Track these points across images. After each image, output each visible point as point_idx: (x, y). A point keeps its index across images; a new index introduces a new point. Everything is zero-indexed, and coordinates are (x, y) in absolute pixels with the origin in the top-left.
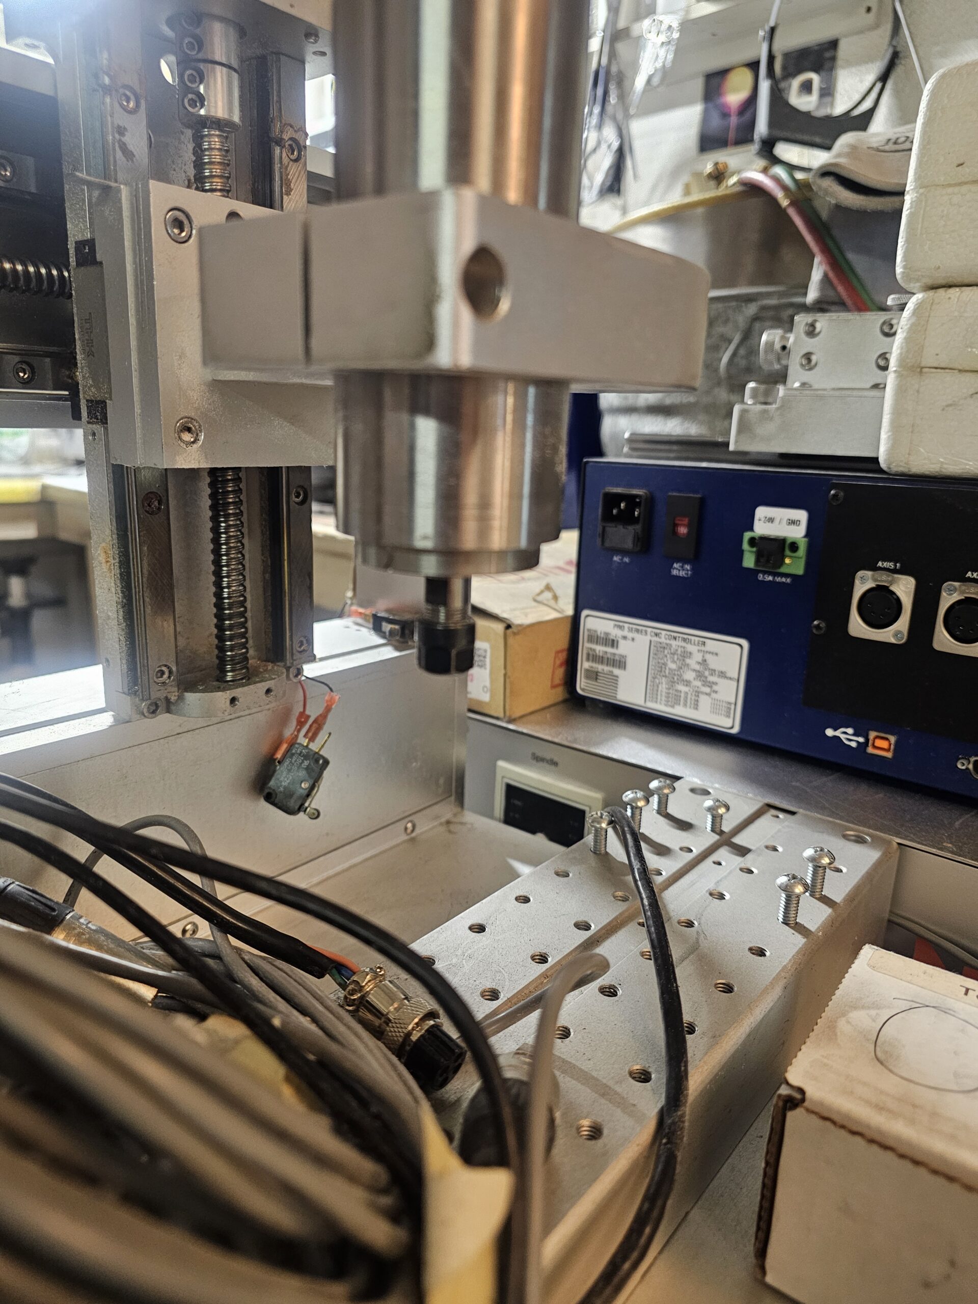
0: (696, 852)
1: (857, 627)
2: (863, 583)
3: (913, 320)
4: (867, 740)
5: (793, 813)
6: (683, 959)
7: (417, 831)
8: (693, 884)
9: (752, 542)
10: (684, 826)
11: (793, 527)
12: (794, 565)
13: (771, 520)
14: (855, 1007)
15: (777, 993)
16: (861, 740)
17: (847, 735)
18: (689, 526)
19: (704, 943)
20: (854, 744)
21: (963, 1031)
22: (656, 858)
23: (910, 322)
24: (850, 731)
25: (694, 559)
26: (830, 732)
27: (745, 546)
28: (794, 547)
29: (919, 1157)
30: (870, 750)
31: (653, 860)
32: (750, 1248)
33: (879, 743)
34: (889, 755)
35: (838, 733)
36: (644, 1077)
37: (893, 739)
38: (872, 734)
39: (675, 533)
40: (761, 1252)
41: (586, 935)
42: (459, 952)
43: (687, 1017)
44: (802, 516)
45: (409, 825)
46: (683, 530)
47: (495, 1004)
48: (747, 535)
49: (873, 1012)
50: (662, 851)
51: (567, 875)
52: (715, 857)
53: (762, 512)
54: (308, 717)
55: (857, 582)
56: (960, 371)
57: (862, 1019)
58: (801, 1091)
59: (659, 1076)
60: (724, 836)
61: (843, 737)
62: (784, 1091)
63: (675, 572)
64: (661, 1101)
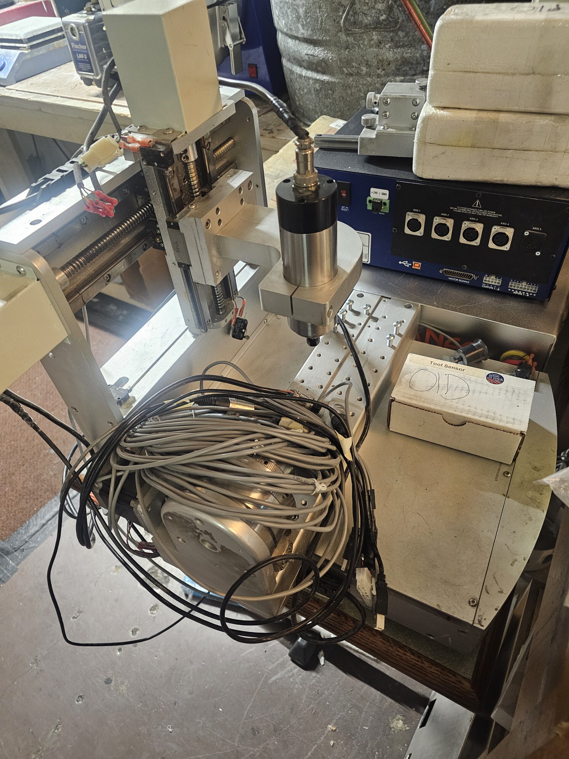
0: (362, 324)
1: (407, 231)
2: (409, 216)
3: (422, 125)
4: (412, 264)
5: (390, 298)
6: (364, 365)
7: (268, 321)
8: (363, 337)
9: (370, 201)
10: (357, 313)
11: (384, 196)
12: (386, 209)
13: (376, 193)
14: (406, 374)
15: (388, 368)
16: (410, 264)
17: (406, 263)
18: (346, 193)
19: (369, 358)
20: (408, 266)
21: (429, 375)
22: (352, 330)
23: (421, 125)
24: (407, 262)
25: (349, 205)
26: (400, 263)
27: (368, 203)
28: (385, 204)
29: (417, 407)
30: (413, 267)
31: (351, 331)
32: (386, 424)
33: (416, 265)
34: (419, 268)
35: (403, 263)
36: (361, 400)
37: (420, 264)
38: (414, 263)
39: (342, 196)
40: (389, 425)
41: (339, 363)
42: (309, 377)
43: (368, 382)
44: (387, 192)
45: (266, 321)
46: (344, 195)
47: (323, 389)
48: (368, 198)
49: (409, 374)
50: (353, 326)
51: (328, 344)
52: (368, 325)
53: (372, 190)
54: (238, 309)
55: (407, 216)
56: (439, 145)
57: (407, 377)
58: (394, 398)
59: (364, 399)
60: (370, 315)
61: (404, 264)
62: (391, 398)
63: (342, 209)
64: (366, 404)
